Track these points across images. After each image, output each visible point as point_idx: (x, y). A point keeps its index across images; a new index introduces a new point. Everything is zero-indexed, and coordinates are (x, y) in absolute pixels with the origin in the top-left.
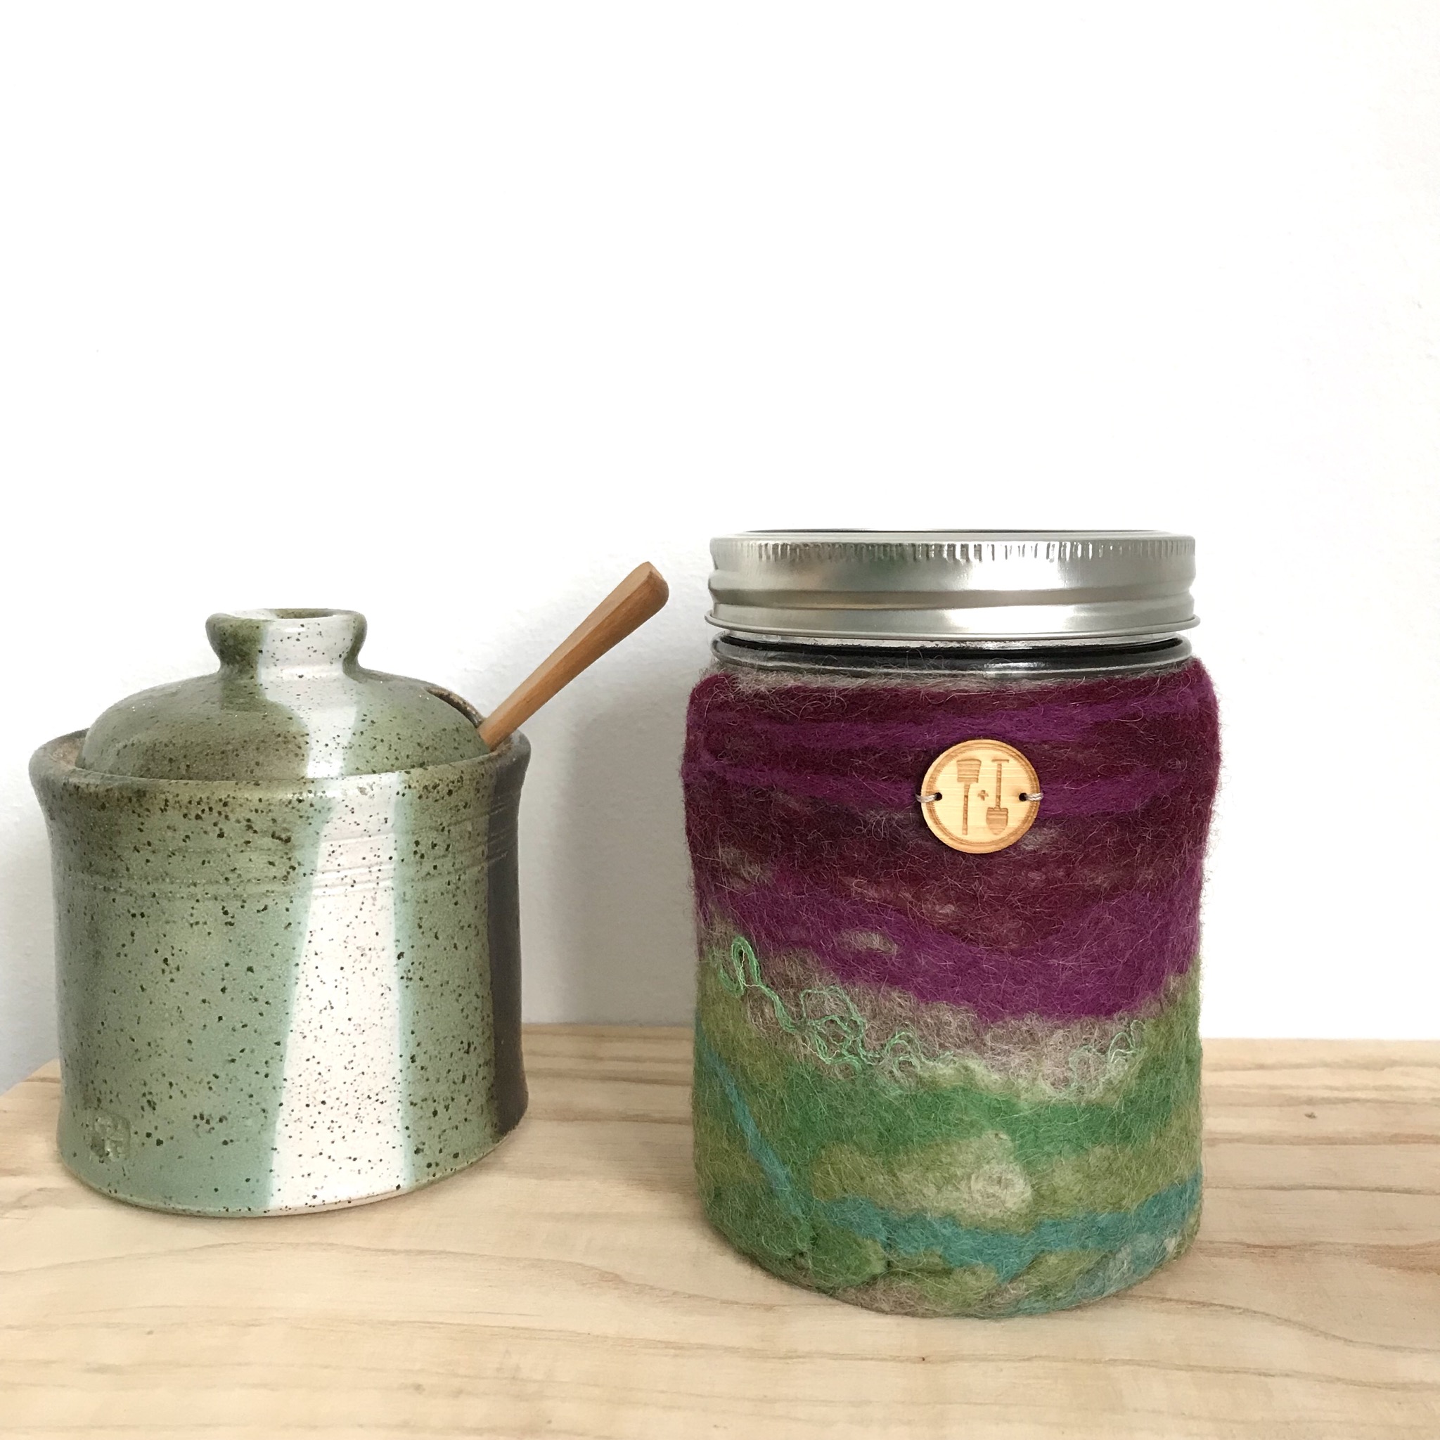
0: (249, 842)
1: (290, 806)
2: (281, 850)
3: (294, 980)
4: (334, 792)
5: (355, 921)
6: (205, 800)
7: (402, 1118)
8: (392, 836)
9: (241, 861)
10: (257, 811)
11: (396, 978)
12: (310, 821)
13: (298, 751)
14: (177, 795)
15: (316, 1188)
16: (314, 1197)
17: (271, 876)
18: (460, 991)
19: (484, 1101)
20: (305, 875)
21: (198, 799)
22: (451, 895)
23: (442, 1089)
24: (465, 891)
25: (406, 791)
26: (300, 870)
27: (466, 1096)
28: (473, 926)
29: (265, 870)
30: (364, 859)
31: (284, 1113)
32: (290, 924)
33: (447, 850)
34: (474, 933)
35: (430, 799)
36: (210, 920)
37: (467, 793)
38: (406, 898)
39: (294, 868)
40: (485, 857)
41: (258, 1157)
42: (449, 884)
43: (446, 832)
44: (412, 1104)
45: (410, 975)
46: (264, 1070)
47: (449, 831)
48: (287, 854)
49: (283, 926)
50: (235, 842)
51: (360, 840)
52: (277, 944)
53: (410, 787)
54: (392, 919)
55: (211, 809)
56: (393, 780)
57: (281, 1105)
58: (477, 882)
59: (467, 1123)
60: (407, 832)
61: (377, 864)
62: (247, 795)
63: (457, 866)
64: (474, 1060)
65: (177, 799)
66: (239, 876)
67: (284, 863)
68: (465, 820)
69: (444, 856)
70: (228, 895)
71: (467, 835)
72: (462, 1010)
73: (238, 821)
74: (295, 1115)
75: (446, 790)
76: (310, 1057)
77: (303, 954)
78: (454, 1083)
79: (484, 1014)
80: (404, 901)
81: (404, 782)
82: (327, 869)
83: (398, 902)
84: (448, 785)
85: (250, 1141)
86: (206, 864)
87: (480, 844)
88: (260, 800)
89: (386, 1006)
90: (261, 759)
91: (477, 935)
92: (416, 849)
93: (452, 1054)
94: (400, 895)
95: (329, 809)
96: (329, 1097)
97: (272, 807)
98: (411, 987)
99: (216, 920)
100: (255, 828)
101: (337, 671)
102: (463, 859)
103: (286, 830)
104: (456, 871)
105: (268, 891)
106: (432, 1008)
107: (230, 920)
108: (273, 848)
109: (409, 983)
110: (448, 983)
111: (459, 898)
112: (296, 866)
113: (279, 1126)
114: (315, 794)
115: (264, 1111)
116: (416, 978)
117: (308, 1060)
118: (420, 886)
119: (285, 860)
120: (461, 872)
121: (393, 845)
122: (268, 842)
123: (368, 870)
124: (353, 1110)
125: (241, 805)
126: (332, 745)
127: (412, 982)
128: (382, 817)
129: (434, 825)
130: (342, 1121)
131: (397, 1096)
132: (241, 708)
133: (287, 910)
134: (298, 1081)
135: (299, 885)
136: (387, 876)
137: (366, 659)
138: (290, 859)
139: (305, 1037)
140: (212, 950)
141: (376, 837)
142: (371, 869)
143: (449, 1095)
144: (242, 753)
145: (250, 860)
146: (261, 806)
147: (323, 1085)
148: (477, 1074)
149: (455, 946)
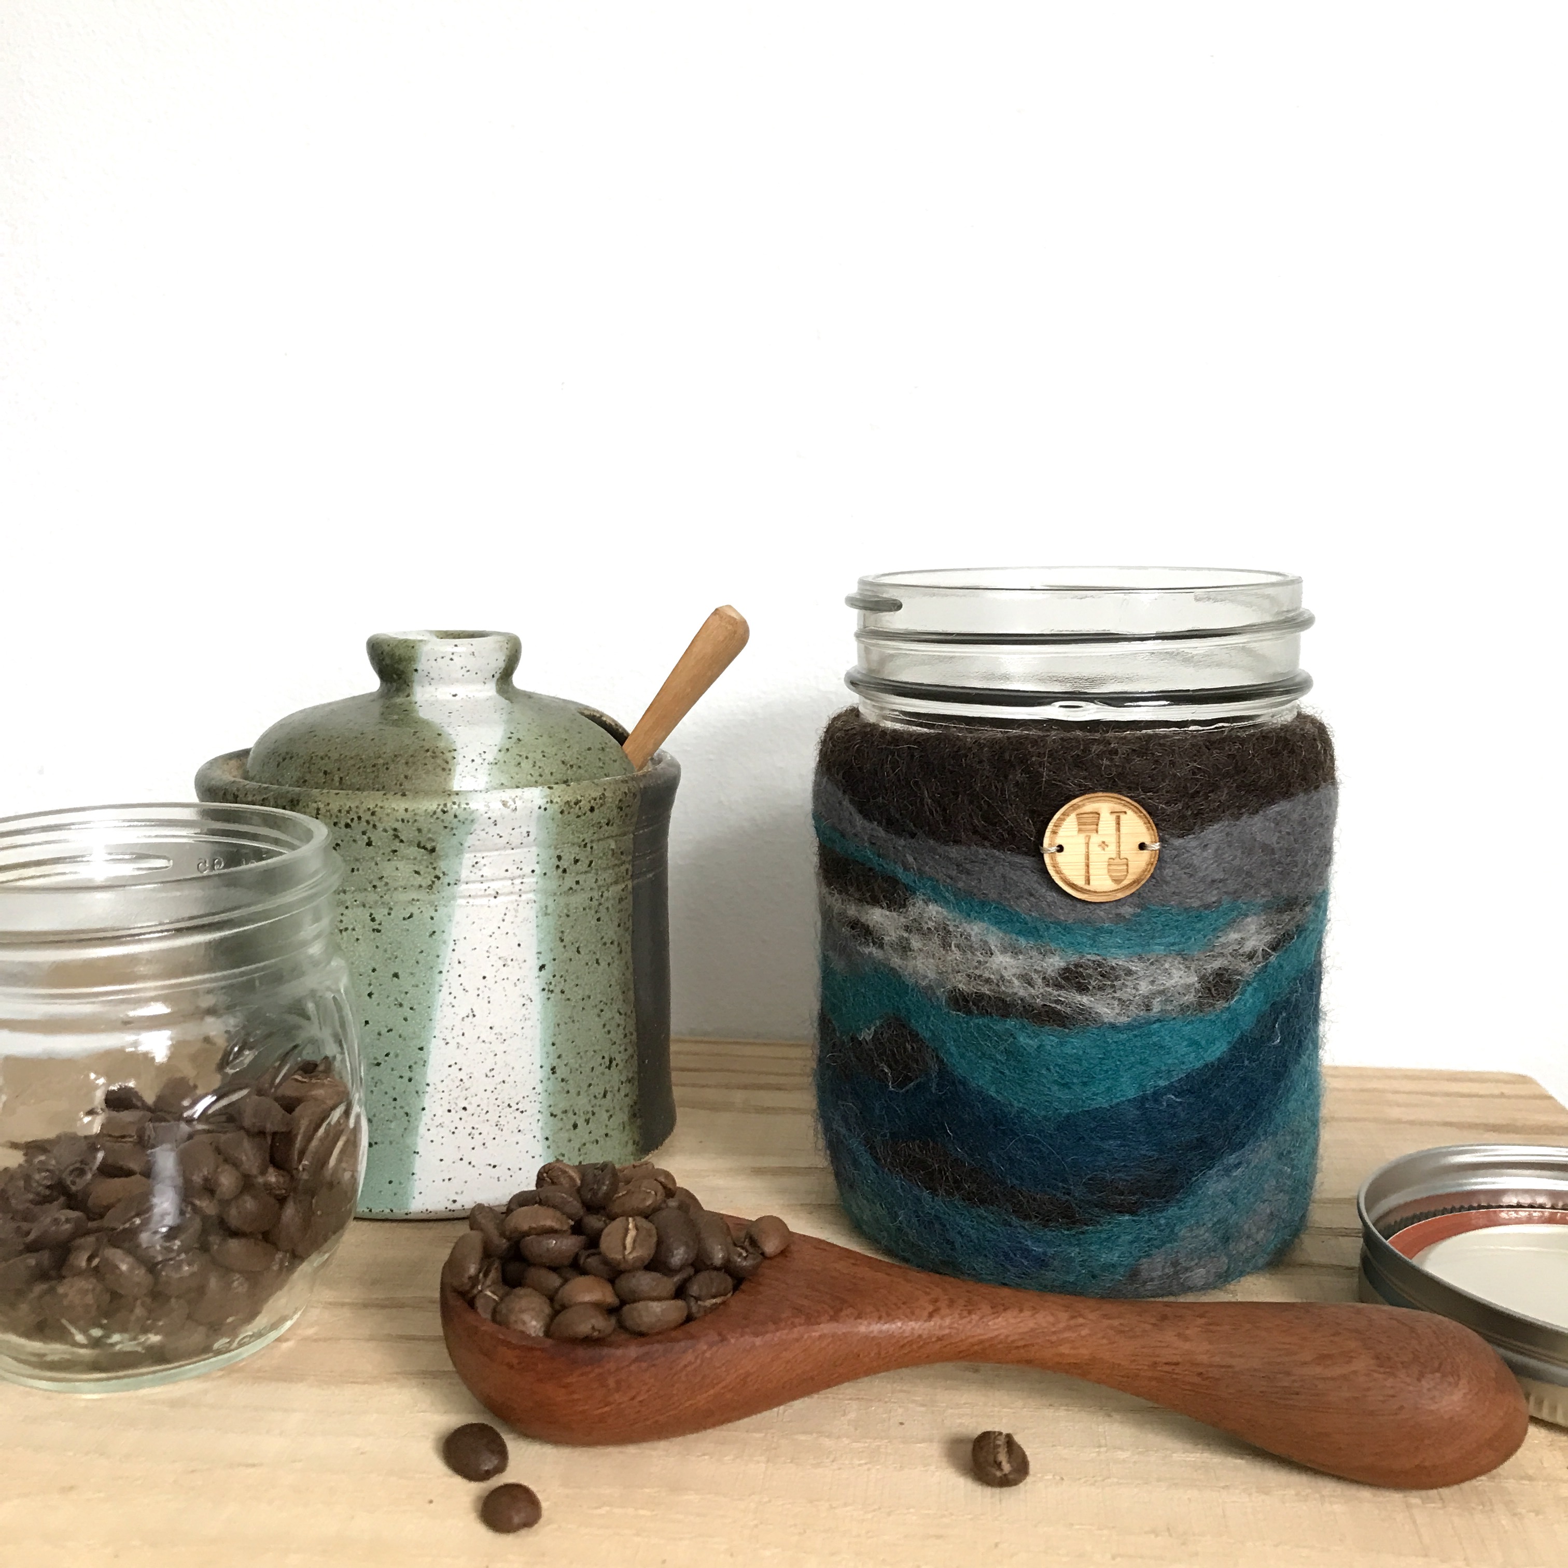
0: (396, 851)
1: (435, 817)
2: (426, 860)
3: (437, 988)
4: (477, 804)
5: (497, 932)
6: (354, 809)
7: (542, 1128)
8: (535, 850)
9: (387, 869)
10: (403, 821)
11: (537, 989)
12: (455, 831)
13: (445, 765)
14: (328, 804)
15: (457, 1193)
16: (454, 1201)
17: (416, 883)
18: (601, 1006)
19: (626, 1118)
20: (449, 884)
21: (347, 808)
22: (593, 912)
23: (582, 1103)
24: (608, 908)
25: (548, 806)
26: (445, 880)
27: (607, 1111)
28: (616, 943)
29: (411, 879)
30: (507, 871)
31: (426, 1117)
32: (434, 932)
33: (590, 866)
34: (617, 950)
35: (572, 814)
36: (358, 928)
37: (609, 811)
38: (549, 911)
39: (438, 878)
40: (629, 877)
41: (401, 1160)
42: (591, 900)
43: (588, 848)
44: (552, 1115)
45: (551, 987)
46: (407, 1074)
47: (592, 848)
48: (432, 863)
49: (428, 934)
50: (382, 851)
51: (503, 852)
52: (422, 952)
53: (552, 802)
54: (534, 931)
55: (359, 818)
56: (535, 796)
57: (424, 1109)
58: (621, 900)
59: (607, 1139)
60: (550, 847)
61: (519, 876)
62: (394, 805)
63: (600, 883)
64: (615, 1077)
65: (328, 808)
66: (387, 884)
67: (429, 873)
68: (608, 837)
69: (586, 872)
70: (376, 902)
71: (610, 853)
72: (604, 1025)
73: (385, 831)
74: (438, 1120)
75: (588, 807)
76: (452, 1063)
77: (447, 962)
78: (595, 1097)
79: (627, 1032)
80: (546, 914)
81: (546, 797)
82: (472, 879)
83: (540, 915)
84: (590, 802)
85: (394, 1143)
86: (356, 872)
87: (623, 863)
88: (406, 810)
89: (527, 1016)
90: (409, 773)
91: (621, 952)
92: (558, 863)
93: (593, 1068)
94: (541, 908)
95: (472, 821)
96: (470, 1103)
97: (417, 818)
98: (552, 999)
99: (364, 927)
100: (402, 838)
101: (489, 690)
102: (607, 876)
103: (430, 839)
104: (599, 887)
105: (413, 900)
106: (573, 1021)
107: (377, 927)
108: (419, 858)
109: (551, 995)
110: (589, 997)
111: (603, 913)
112: (441, 875)
113: (422, 1130)
114: (459, 805)
115: (407, 1114)
116: (557, 990)
117: (450, 1066)
118: (562, 900)
119: (430, 869)
120: (603, 889)
121: (535, 859)
122: (413, 851)
123: (510, 882)
124: (493, 1117)
125: (388, 815)
126: (478, 760)
127: (553, 995)
128: (524, 830)
129: (576, 840)
130: (482, 1127)
131: (538, 1106)
132: (395, 723)
133: (432, 918)
134: (441, 1087)
135: (443, 894)
136: (528, 889)
137: (519, 680)
138: (435, 868)
139: (447, 1043)
140: (360, 956)
141: (518, 851)
142: (514, 881)
143: (590, 1109)
144: (392, 767)
145: (397, 869)
146: (407, 816)
147: (464, 1092)
148: (619, 1090)
149: (598, 962)
